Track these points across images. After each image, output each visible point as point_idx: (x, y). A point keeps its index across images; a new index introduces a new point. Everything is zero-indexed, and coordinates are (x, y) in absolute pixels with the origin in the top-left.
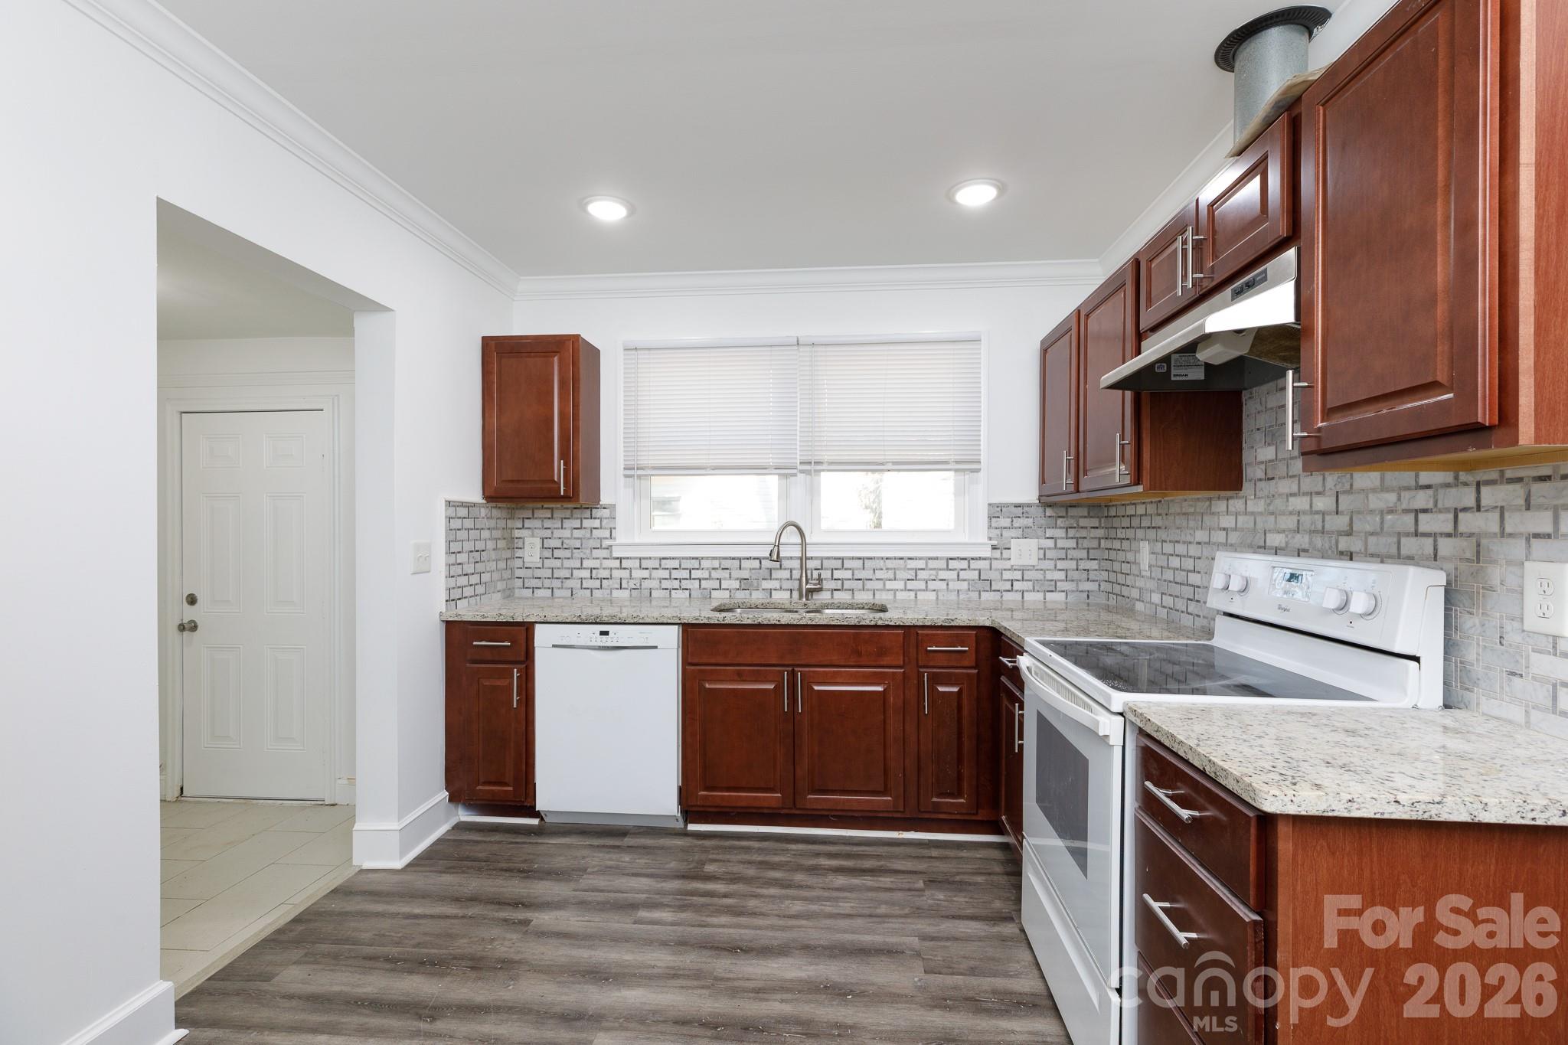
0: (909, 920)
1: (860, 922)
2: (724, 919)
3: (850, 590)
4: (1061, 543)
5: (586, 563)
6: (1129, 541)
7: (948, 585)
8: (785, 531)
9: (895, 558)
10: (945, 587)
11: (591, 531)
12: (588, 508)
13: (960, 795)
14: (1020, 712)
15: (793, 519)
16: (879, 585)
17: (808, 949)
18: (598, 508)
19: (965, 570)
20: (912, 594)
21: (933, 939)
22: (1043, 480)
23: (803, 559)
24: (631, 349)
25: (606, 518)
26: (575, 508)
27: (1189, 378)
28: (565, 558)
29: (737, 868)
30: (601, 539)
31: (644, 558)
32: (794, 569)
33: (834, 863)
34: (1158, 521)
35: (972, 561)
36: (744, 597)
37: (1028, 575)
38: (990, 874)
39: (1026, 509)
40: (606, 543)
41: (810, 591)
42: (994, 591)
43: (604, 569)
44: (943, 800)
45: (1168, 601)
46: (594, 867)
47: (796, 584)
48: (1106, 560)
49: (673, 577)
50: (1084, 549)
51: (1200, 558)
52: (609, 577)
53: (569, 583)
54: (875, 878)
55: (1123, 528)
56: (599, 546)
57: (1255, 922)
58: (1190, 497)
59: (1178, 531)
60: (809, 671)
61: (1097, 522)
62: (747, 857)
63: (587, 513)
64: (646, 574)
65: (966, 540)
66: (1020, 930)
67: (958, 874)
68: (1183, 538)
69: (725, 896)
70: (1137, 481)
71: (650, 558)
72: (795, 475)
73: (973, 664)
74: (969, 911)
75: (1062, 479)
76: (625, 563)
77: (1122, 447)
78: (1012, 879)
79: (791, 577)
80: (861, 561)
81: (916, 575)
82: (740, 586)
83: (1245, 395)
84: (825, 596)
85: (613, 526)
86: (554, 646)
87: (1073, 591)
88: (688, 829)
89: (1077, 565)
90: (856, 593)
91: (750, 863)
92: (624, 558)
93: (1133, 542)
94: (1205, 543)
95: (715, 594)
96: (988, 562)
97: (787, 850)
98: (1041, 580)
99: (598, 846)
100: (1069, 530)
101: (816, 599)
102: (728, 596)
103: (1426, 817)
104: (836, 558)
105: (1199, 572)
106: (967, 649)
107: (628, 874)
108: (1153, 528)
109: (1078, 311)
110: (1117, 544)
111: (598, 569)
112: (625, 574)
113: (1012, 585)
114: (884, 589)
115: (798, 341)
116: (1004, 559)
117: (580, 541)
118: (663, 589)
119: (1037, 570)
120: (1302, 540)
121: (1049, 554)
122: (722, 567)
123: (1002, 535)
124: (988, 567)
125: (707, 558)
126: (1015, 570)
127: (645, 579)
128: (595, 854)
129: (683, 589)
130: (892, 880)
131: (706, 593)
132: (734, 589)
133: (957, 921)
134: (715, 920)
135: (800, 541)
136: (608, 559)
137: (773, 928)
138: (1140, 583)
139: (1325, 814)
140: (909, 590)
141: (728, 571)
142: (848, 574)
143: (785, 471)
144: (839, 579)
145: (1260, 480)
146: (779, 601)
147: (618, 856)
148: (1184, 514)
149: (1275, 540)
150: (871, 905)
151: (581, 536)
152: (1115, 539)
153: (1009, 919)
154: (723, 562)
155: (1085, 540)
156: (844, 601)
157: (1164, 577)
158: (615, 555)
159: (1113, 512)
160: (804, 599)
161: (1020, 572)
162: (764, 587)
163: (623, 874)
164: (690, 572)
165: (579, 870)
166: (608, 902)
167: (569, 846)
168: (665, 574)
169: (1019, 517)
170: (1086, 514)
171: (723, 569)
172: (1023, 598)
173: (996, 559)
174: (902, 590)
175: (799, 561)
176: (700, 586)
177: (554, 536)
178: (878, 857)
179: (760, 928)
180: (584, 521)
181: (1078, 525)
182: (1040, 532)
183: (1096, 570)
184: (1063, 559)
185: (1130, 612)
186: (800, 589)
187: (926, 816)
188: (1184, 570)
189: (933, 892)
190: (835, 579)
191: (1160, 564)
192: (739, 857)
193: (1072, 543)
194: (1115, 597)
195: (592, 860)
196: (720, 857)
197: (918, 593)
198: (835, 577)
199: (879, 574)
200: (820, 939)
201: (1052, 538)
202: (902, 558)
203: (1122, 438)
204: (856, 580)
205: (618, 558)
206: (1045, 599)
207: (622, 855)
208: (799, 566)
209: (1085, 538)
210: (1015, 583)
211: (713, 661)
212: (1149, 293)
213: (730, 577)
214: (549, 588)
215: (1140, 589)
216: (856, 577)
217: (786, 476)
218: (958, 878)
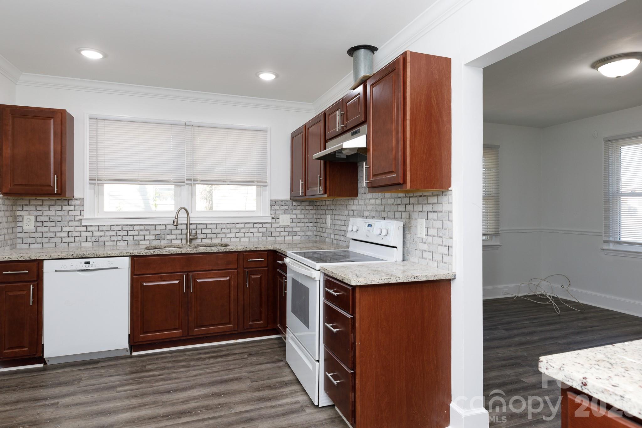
0: (243, 368)
1: (223, 372)
2: (161, 383)
3: (210, 238)
4: (299, 216)
5: (65, 229)
6: (323, 215)
7: (254, 234)
8: (180, 212)
9: (231, 223)
10: (252, 235)
11: (68, 212)
12: (66, 200)
13: (261, 320)
14: (285, 280)
15: (183, 206)
16: (224, 235)
17: (202, 385)
18: (73, 200)
19: (261, 228)
20: (238, 239)
21: (253, 372)
22: (292, 191)
23: (188, 225)
24: (94, 119)
25: (77, 205)
26: (57, 200)
27: (342, 157)
28: (51, 227)
29: (162, 365)
30: (74, 216)
31: (101, 226)
32: (183, 229)
33: (208, 355)
34: (333, 207)
35: (264, 224)
36: (157, 243)
37: (286, 229)
38: (273, 348)
39: (285, 202)
40: (77, 218)
41: (191, 240)
42: (273, 236)
43: (76, 231)
44: (254, 323)
45: (336, 237)
46: (85, 377)
47: (184, 236)
48: (316, 222)
49: (118, 235)
50: (308, 218)
51: (346, 221)
52: (79, 236)
53: (53, 240)
54: (227, 358)
55: (321, 210)
56: (73, 220)
57: (351, 317)
58: (343, 198)
59: (339, 211)
60: (195, 274)
61: (312, 208)
62: (166, 360)
63: (66, 203)
64: (102, 234)
65: (261, 215)
66: (285, 363)
67: (261, 350)
68: (341, 214)
69: (160, 375)
70: (325, 193)
71: (105, 225)
72: (184, 185)
73: (266, 266)
74: (266, 361)
75: (300, 191)
76: (89, 229)
77: (320, 180)
78: (282, 349)
79: (182, 233)
80: (215, 225)
81: (240, 231)
82: (155, 238)
83: (358, 164)
84: (198, 242)
85: (82, 209)
86: (56, 271)
87: (303, 235)
88: (133, 355)
89: (305, 225)
90: (213, 239)
91: (168, 362)
92: (89, 226)
93: (325, 215)
94: (347, 215)
95: (141, 242)
96: (270, 224)
97: (185, 355)
98: (291, 231)
99: (84, 369)
100: (302, 211)
101: (194, 243)
102: (149, 243)
103: (388, 282)
104: (203, 224)
105: (346, 226)
106: (264, 259)
107: (106, 377)
108: (332, 210)
109: (305, 125)
110: (319, 216)
111: (72, 232)
112: (90, 234)
113: (280, 234)
114: (226, 237)
115: (185, 123)
116: (277, 223)
117: (61, 217)
118: (112, 241)
119: (290, 227)
120: (373, 214)
121: (294, 221)
122: (146, 229)
123: (276, 213)
124: (270, 226)
125: (137, 225)
126: (281, 227)
127: (102, 236)
128: (84, 372)
129: (124, 241)
130: (234, 357)
131: (137, 242)
132: (151, 240)
133: (262, 365)
134: (157, 384)
135: (186, 216)
136: (79, 226)
137: (185, 381)
138: (327, 231)
139: (366, 284)
140: (237, 237)
141: (149, 231)
142: (209, 231)
143: (178, 183)
144: (205, 233)
145: (362, 193)
146: (176, 244)
147: (98, 371)
148: (341, 205)
149: (366, 214)
150: (227, 366)
151: (61, 215)
152: (319, 214)
153: (282, 361)
154: (146, 227)
155: (308, 215)
156: (208, 243)
157: (335, 228)
158: (83, 224)
159: (318, 204)
160: (188, 243)
161: (283, 228)
162: (167, 238)
163: (103, 377)
164: (128, 232)
165: (78, 380)
166: (100, 388)
167: (67, 372)
168: (114, 233)
169: (283, 205)
170: (308, 204)
171: (146, 230)
172: (284, 239)
173: (274, 223)
174: (234, 237)
175: (185, 226)
176: (133, 238)
177: (44, 215)
178: (227, 350)
179: (179, 383)
180: (64, 207)
181: (305, 209)
182: (291, 212)
183: (312, 227)
184: (300, 223)
185: (324, 242)
186: (186, 239)
187: (247, 331)
188: (341, 225)
189: (251, 358)
190: (203, 234)
191: (334, 224)
192: (163, 361)
193: (303, 216)
194: (319, 237)
195: (83, 375)
196: (153, 362)
197: (241, 238)
198: (203, 233)
199: (223, 231)
200: (207, 381)
201: (296, 214)
202: (234, 223)
203: (320, 177)
204: (213, 233)
205: (85, 226)
206: (293, 239)
207: (100, 370)
208: (186, 228)
209: (308, 214)
210: (281, 233)
211: (148, 272)
212: (329, 127)
213: (150, 234)
214: (40, 243)
215: (327, 233)
216: (213, 232)
217: (179, 186)
218: (261, 352)
